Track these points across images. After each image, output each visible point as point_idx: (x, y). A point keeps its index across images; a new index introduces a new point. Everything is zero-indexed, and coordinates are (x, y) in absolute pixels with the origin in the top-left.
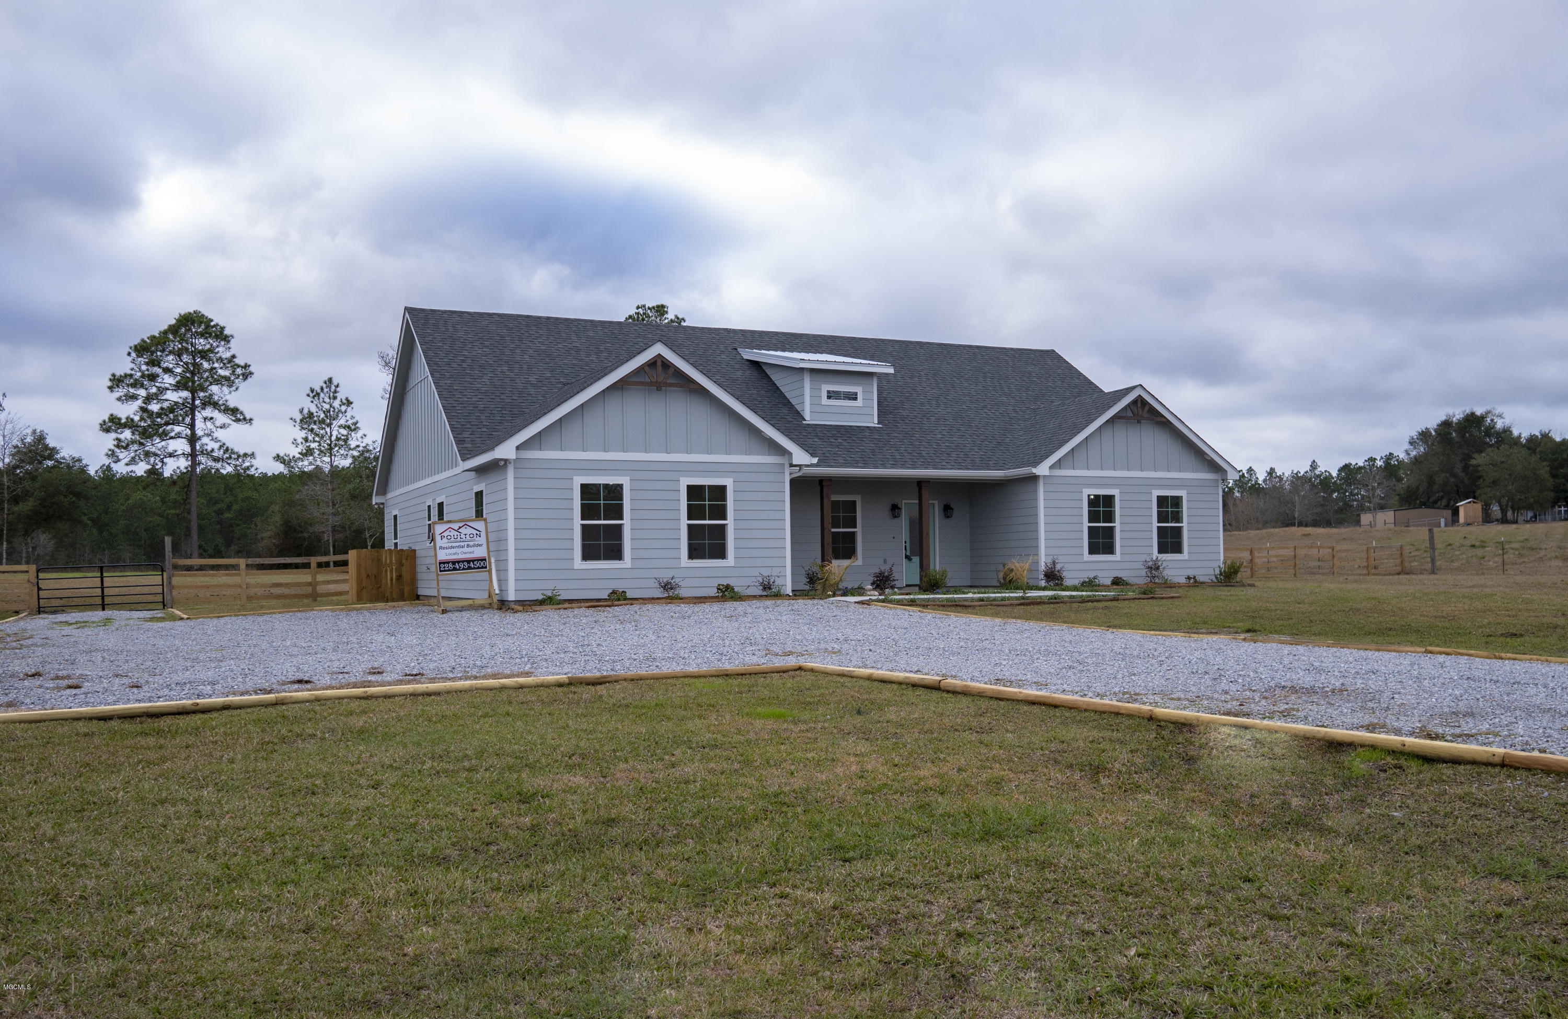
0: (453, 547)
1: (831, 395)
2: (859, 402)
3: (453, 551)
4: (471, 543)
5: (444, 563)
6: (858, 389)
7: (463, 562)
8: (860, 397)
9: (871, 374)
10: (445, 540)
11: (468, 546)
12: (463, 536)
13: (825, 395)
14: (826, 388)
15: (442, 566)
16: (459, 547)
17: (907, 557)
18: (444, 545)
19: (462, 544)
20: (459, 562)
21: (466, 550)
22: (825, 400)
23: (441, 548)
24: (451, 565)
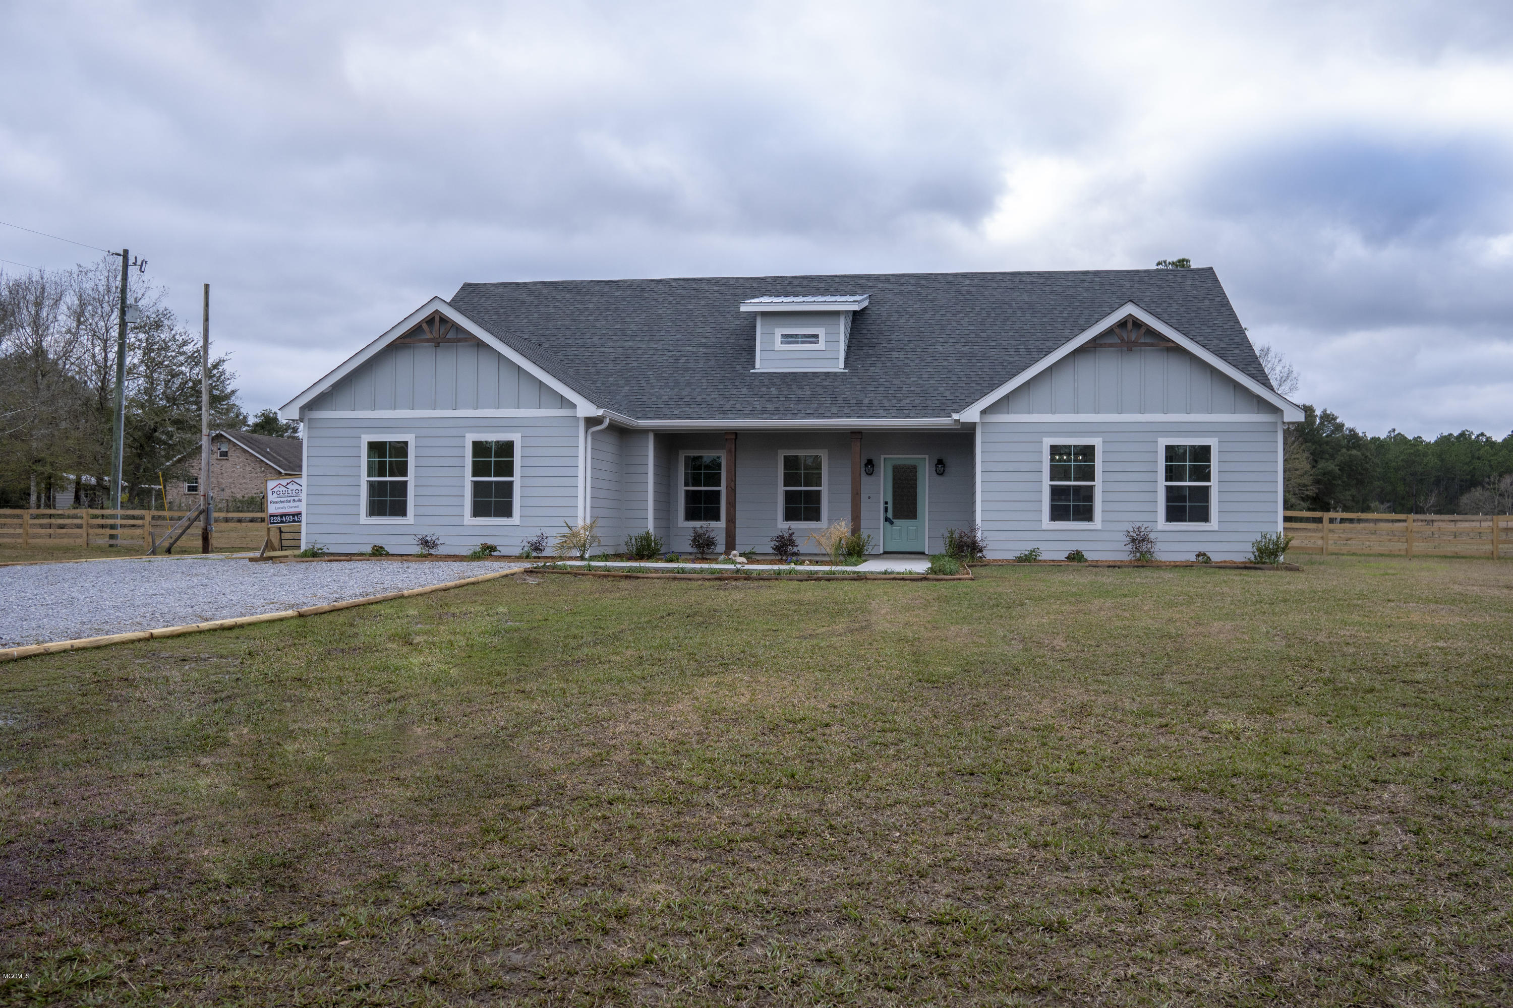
0: (281, 502)
1: (788, 339)
2: (822, 345)
3: (281, 505)
4: (296, 498)
5: (273, 516)
6: (820, 331)
7: (289, 515)
8: (822, 339)
9: (837, 314)
10: (275, 495)
11: (294, 501)
12: (290, 492)
13: (778, 339)
14: (779, 332)
15: (272, 518)
16: (286, 501)
17: (887, 519)
18: (275, 500)
19: (289, 499)
20: (285, 515)
21: (292, 504)
22: (778, 346)
23: (271, 502)
24: (279, 518)
